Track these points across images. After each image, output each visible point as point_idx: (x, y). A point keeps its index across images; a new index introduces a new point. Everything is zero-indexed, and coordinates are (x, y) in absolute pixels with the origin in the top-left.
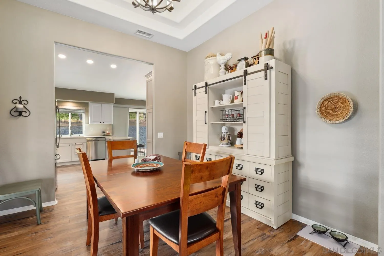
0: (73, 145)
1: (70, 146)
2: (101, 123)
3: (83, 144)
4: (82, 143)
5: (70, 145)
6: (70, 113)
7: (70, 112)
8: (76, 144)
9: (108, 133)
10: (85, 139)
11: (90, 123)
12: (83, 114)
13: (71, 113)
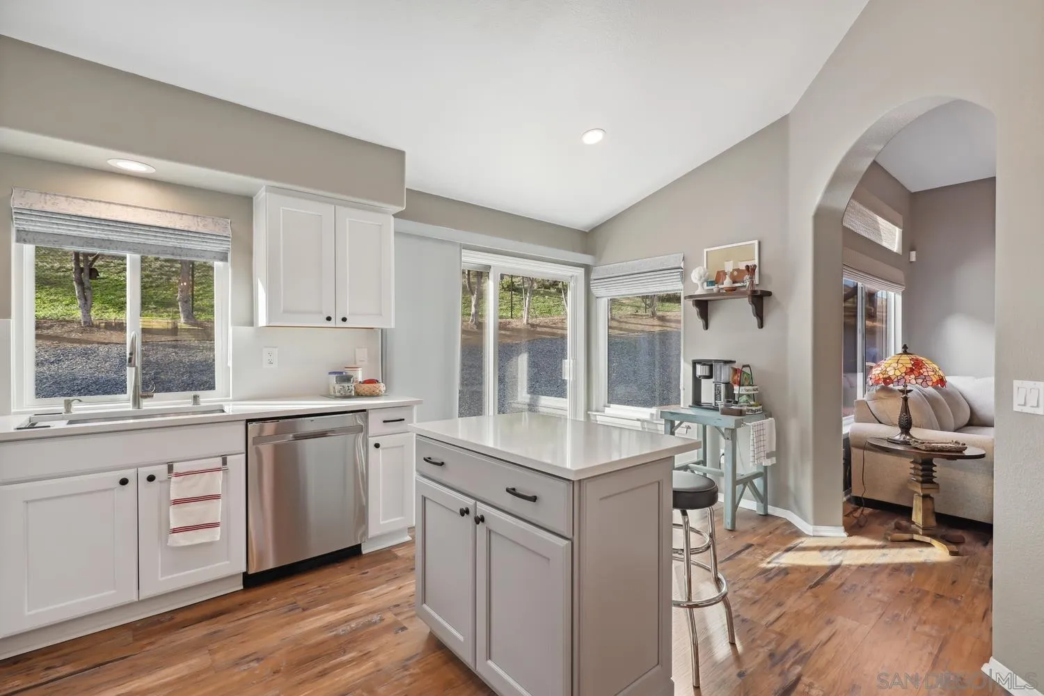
0: (151, 478)
1: (131, 485)
2: (329, 319)
3: (225, 462)
4: (220, 460)
5: (124, 482)
6: (135, 251)
7: (133, 248)
8: (178, 468)
9: (366, 382)
10: (241, 428)
11: (262, 320)
12: (218, 265)
13: (138, 257)
